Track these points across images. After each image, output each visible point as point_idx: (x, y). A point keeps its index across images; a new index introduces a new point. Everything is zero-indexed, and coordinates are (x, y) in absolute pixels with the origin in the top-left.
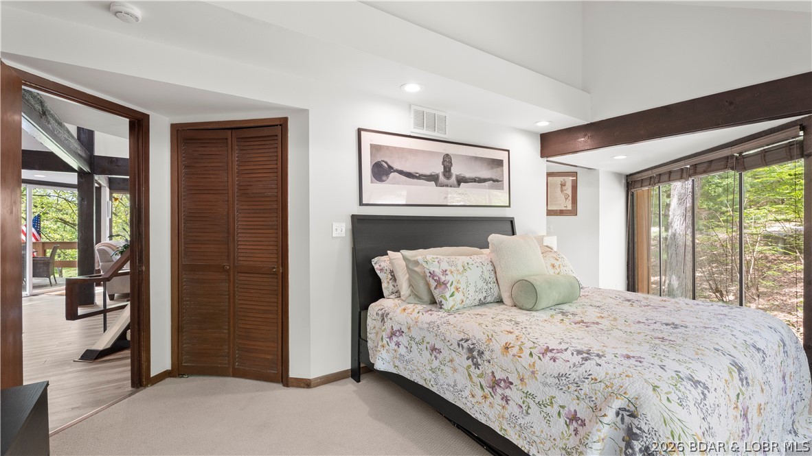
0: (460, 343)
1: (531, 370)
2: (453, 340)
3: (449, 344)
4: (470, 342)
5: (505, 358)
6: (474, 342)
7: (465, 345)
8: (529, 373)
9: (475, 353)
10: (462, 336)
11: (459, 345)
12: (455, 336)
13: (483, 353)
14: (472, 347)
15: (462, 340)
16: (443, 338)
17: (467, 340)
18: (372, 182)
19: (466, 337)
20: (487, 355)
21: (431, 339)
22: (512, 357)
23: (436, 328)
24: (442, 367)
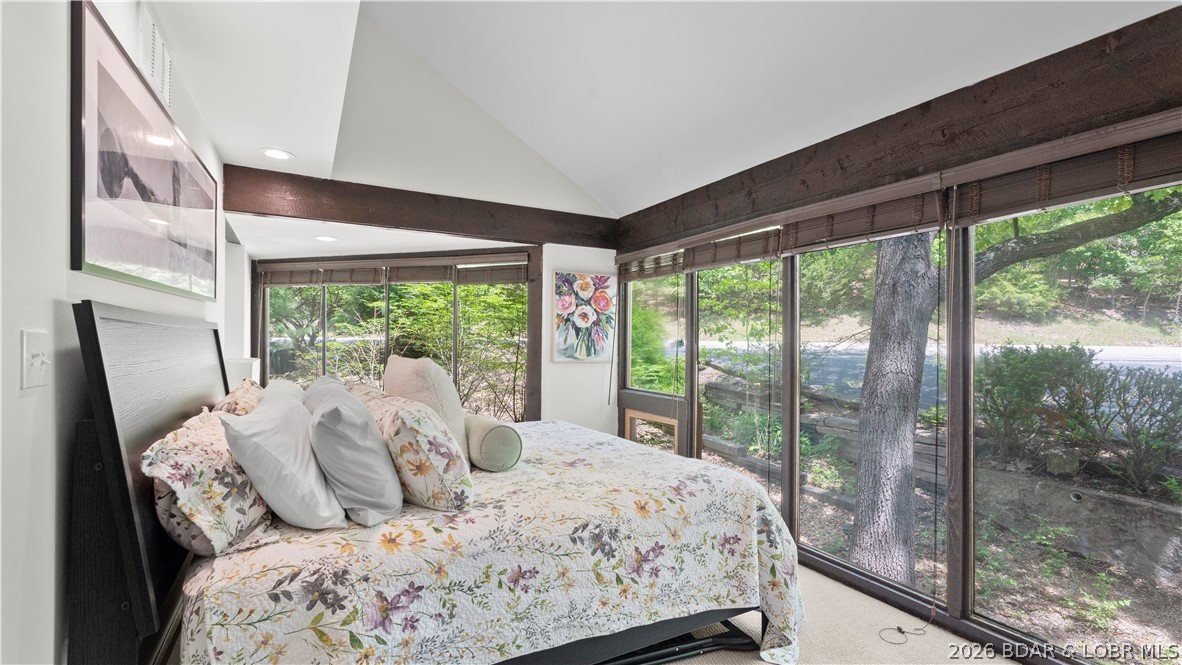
0: (575, 536)
1: (682, 517)
2: (561, 539)
3: (552, 550)
4: (591, 527)
5: (649, 520)
6: (597, 522)
7: (586, 534)
8: (681, 522)
9: (606, 538)
10: (570, 526)
11: (574, 540)
12: (561, 533)
13: (616, 531)
14: (597, 531)
15: (576, 530)
16: (538, 546)
17: (585, 526)
18: (99, 195)
19: (580, 522)
20: (623, 531)
21: (509, 562)
22: (656, 515)
23: (512, 538)
24: (542, 597)
